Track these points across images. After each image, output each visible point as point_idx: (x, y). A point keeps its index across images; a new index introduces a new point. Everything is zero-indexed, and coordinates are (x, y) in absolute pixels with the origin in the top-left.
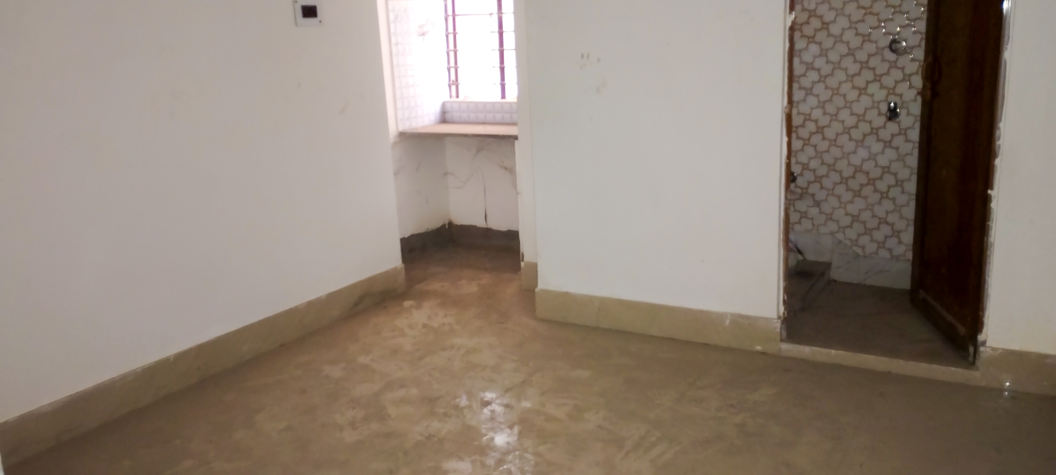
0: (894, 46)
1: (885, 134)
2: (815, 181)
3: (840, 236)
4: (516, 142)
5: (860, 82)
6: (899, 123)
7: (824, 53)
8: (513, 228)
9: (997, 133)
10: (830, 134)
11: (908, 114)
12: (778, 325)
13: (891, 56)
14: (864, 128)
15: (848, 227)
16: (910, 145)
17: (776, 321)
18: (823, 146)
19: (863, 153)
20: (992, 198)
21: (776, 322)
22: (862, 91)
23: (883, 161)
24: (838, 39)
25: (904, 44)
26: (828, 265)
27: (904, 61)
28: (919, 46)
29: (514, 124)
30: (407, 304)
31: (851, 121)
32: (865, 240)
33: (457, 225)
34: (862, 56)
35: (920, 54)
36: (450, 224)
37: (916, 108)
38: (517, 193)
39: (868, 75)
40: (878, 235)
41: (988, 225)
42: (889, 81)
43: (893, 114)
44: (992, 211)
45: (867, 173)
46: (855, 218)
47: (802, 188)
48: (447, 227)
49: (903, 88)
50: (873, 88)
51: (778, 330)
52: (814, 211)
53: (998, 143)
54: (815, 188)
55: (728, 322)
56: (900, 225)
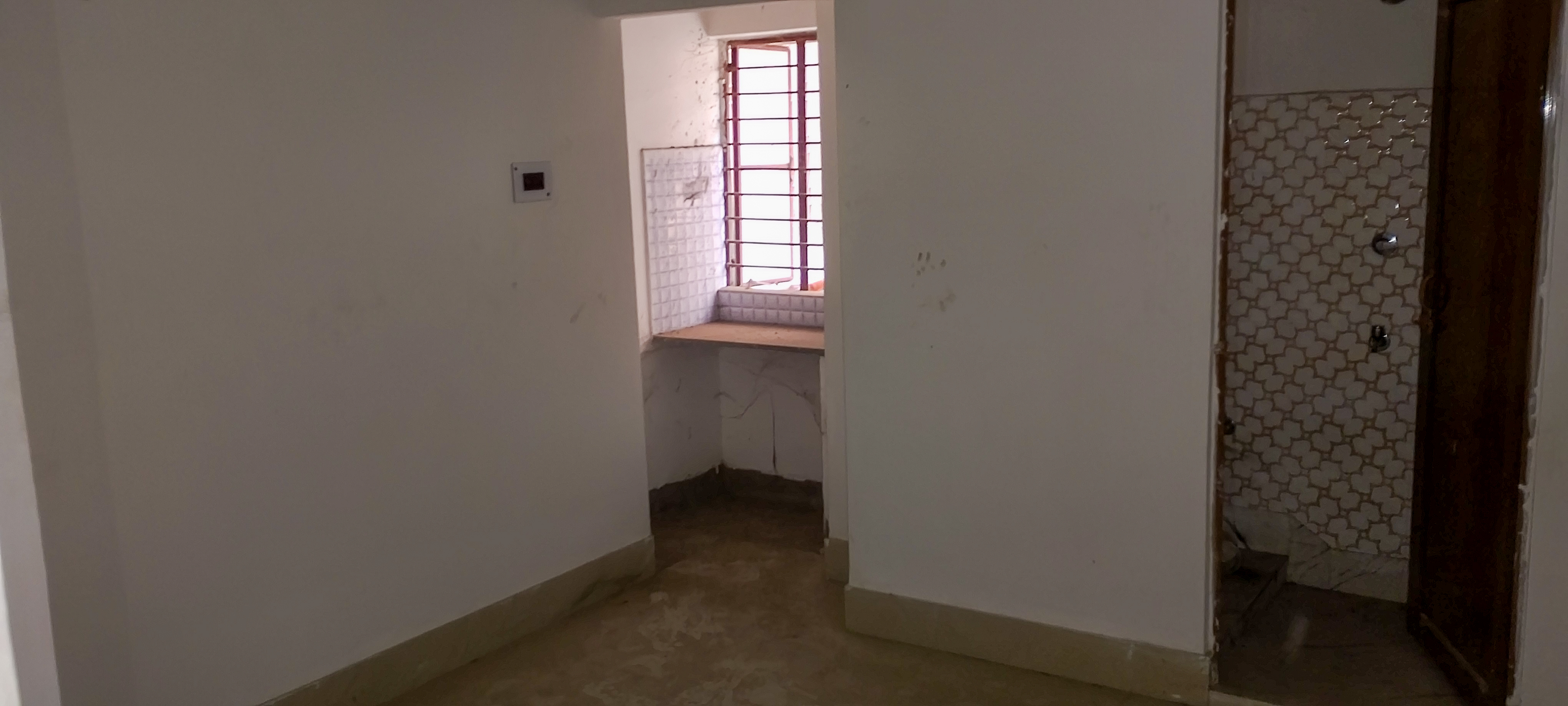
0: (1378, 244)
1: (1367, 372)
2: (1262, 435)
3: (1301, 517)
4: (822, 358)
5: (1330, 293)
6: (1388, 356)
7: (1275, 248)
8: (813, 478)
9: (1531, 402)
10: (1285, 365)
11: (1402, 343)
12: (1205, 665)
13: (1374, 259)
14: (1336, 360)
15: (1312, 504)
16: (1405, 389)
17: (1202, 658)
18: (1275, 383)
19: (1334, 397)
20: (1525, 497)
21: (1203, 661)
22: (1333, 306)
23: (1364, 409)
24: (1297, 230)
25: (1394, 238)
26: (1284, 559)
27: (1394, 265)
28: (1417, 245)
29: (819, 328)
30: (657, 597)
31: (1316, 349)
32: (1337, 525)
33: (732, 469)
34: (1331, 256)
35: (1417, 257)
36: (722, 467)
37: (1413, 336)
38: (822, 433)
39: (1340, 284)
40: (1359, 520)
41: (1520, 536)
42: (1371, 295)
43: (1378, 341)
44: (1525, 516)
45: (1341, 427)
46: (1325, 492)
47: (1243, 443)
48: (717, 472)
49: (1393, 305)
50: (1349, 303)
51: (1206, 672)
52: (1262, 478)
53: (1531, 417)
54: (1261, 444)
55: (1130, 653)
56: (1392, 506)
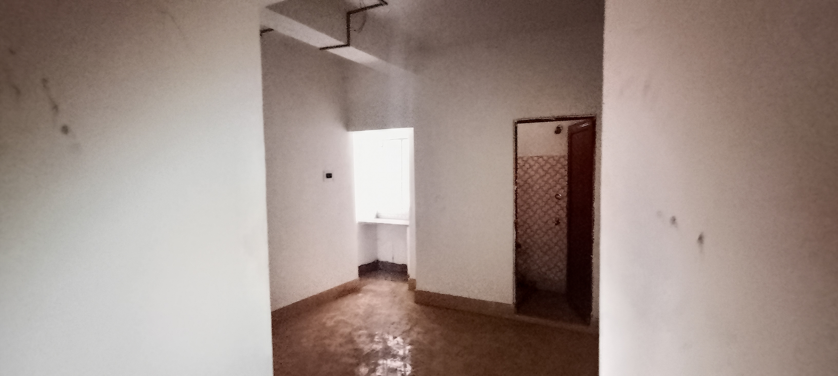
0: (557, 197)
1: (555, 230)
2: (528, 248)
3: (539, 271)
4: (408, 227)
5: (545, 209)
6: (560, 226)
7: (531, 197)
8: (405, 264)
11: (563, 222)
12: (513, 306)
13: (556, 200)
15: (542, 267)
19: (547, 237)
22: (546, 213)
23: (554, 241)
24: (536, 192)
25: (560, 195)
27: (561, 202)
28: (565, 197)
31: (542, 225)
32: (549, 273)
33: (380, 261)
34: (545, 199)
35: (566, 199)
37: (565, 220)
39: (547, 207)
40: (554, 271)
42: (555, 210)
43: (557, 222)
45: (549, 246)
46: (545, 264)
47: (523, 250)
48: (376, 262)
49: (561, 212)
50: (550, 212)
51: (513, 309)
52: (529, 260)
54: (528, 251)
55: (494, 305)
56: (562, 267)
